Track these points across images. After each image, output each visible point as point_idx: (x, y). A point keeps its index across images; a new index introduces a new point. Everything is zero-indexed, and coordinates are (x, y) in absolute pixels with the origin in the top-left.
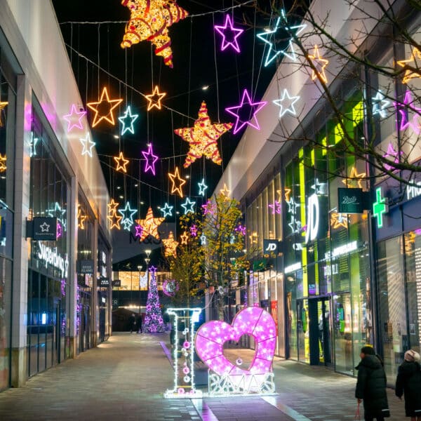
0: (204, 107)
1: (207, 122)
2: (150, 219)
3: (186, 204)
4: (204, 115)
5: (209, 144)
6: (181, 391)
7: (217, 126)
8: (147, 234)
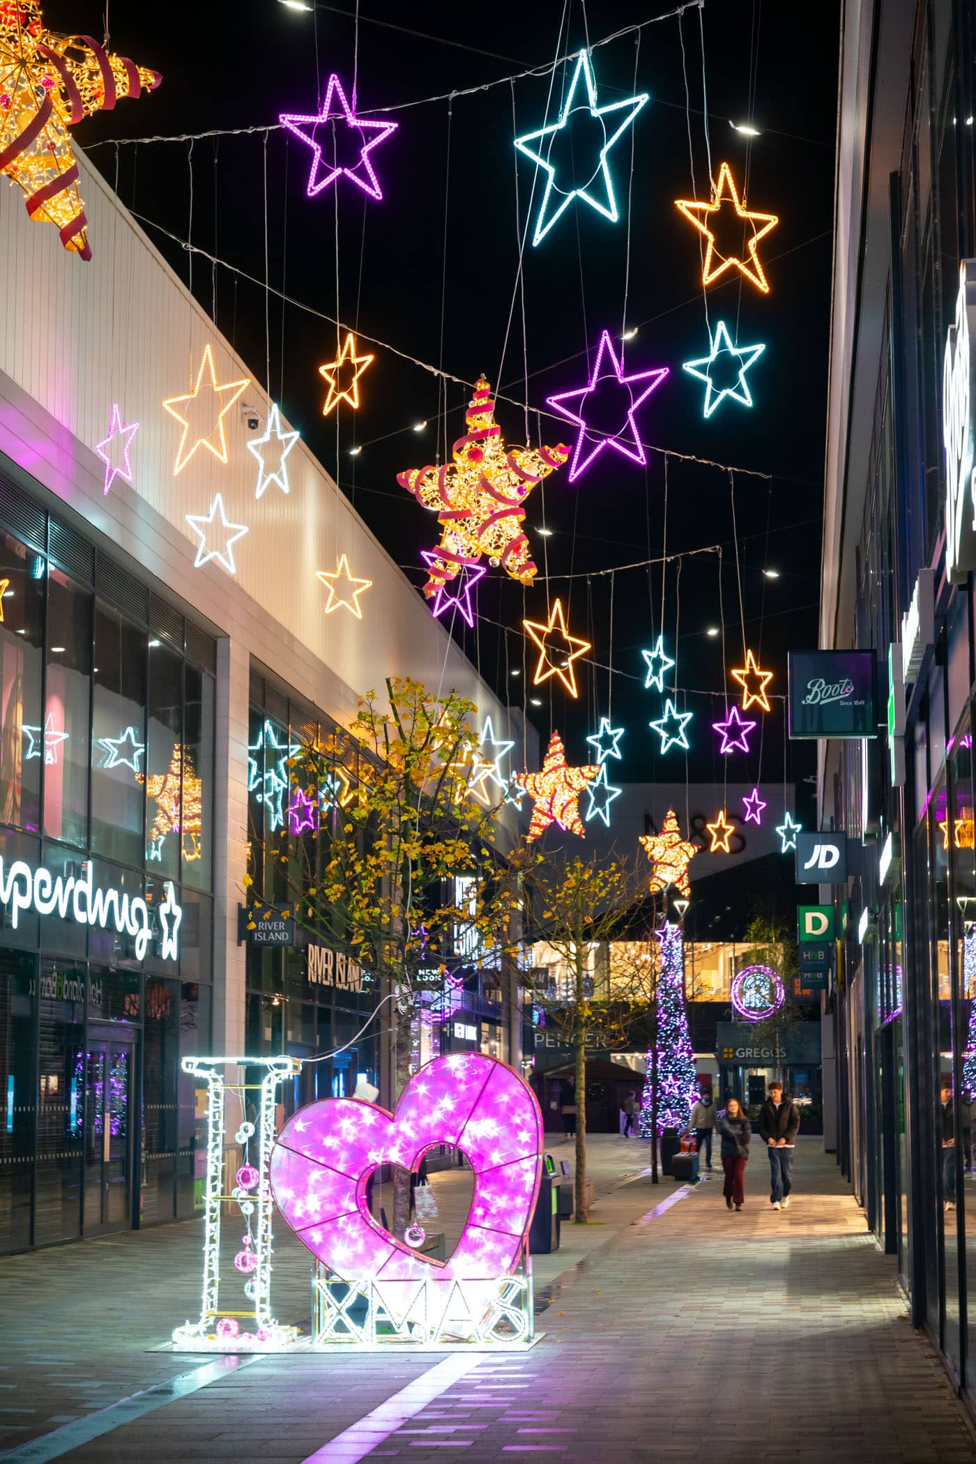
0: (482, 394)
1: (493, 445)
2: (555, 769)
3: (665, 720)
4: (485, 421)
5: (496, 516)
6: (227, 1328)
7: (524, 458)
8: (546, 821)
